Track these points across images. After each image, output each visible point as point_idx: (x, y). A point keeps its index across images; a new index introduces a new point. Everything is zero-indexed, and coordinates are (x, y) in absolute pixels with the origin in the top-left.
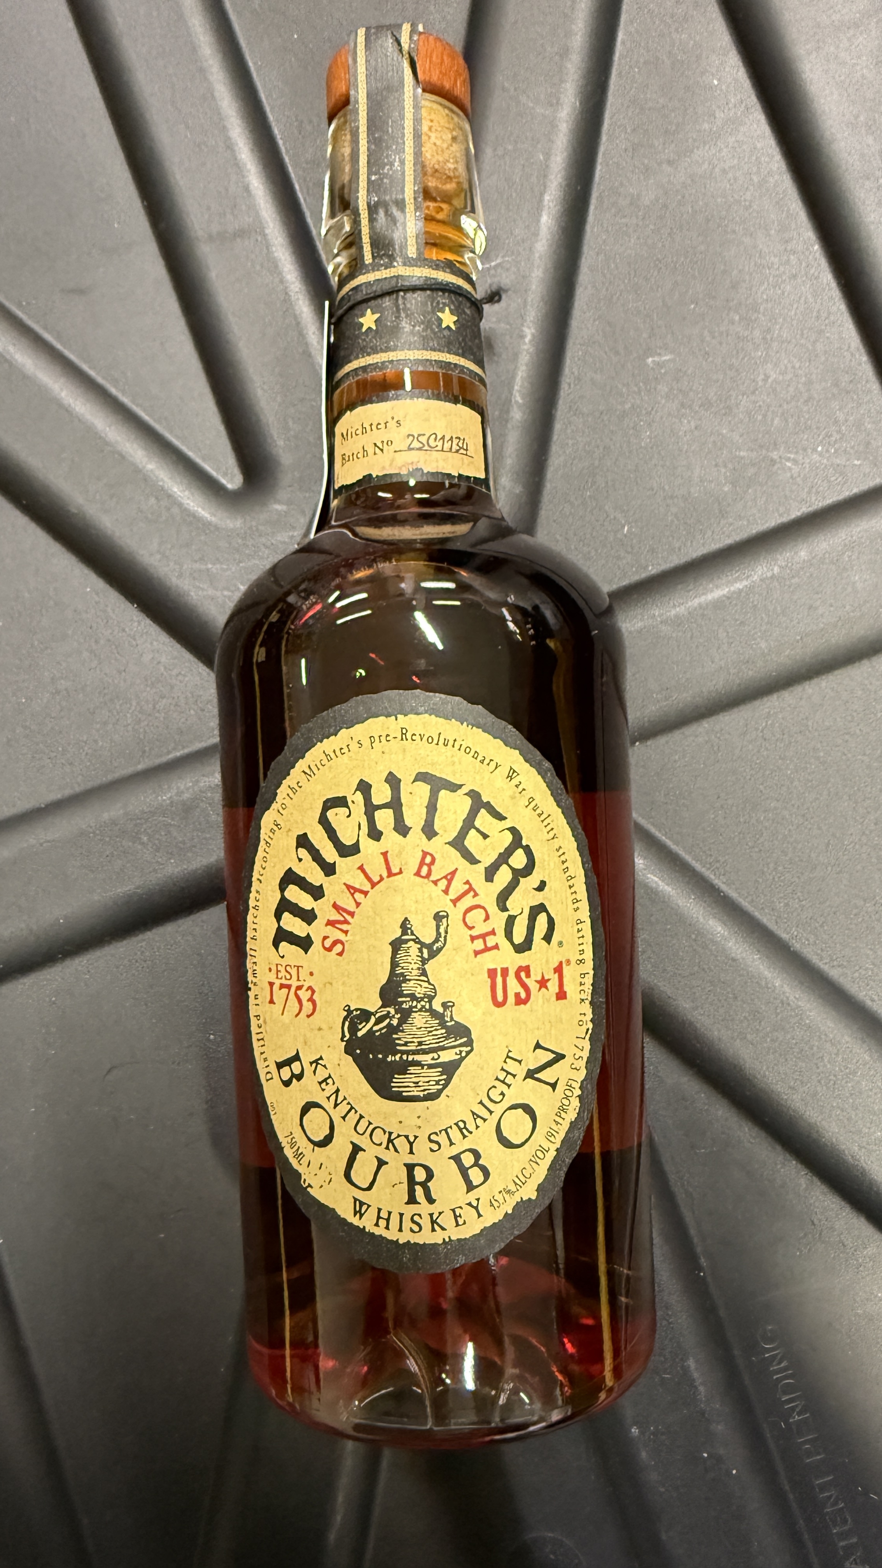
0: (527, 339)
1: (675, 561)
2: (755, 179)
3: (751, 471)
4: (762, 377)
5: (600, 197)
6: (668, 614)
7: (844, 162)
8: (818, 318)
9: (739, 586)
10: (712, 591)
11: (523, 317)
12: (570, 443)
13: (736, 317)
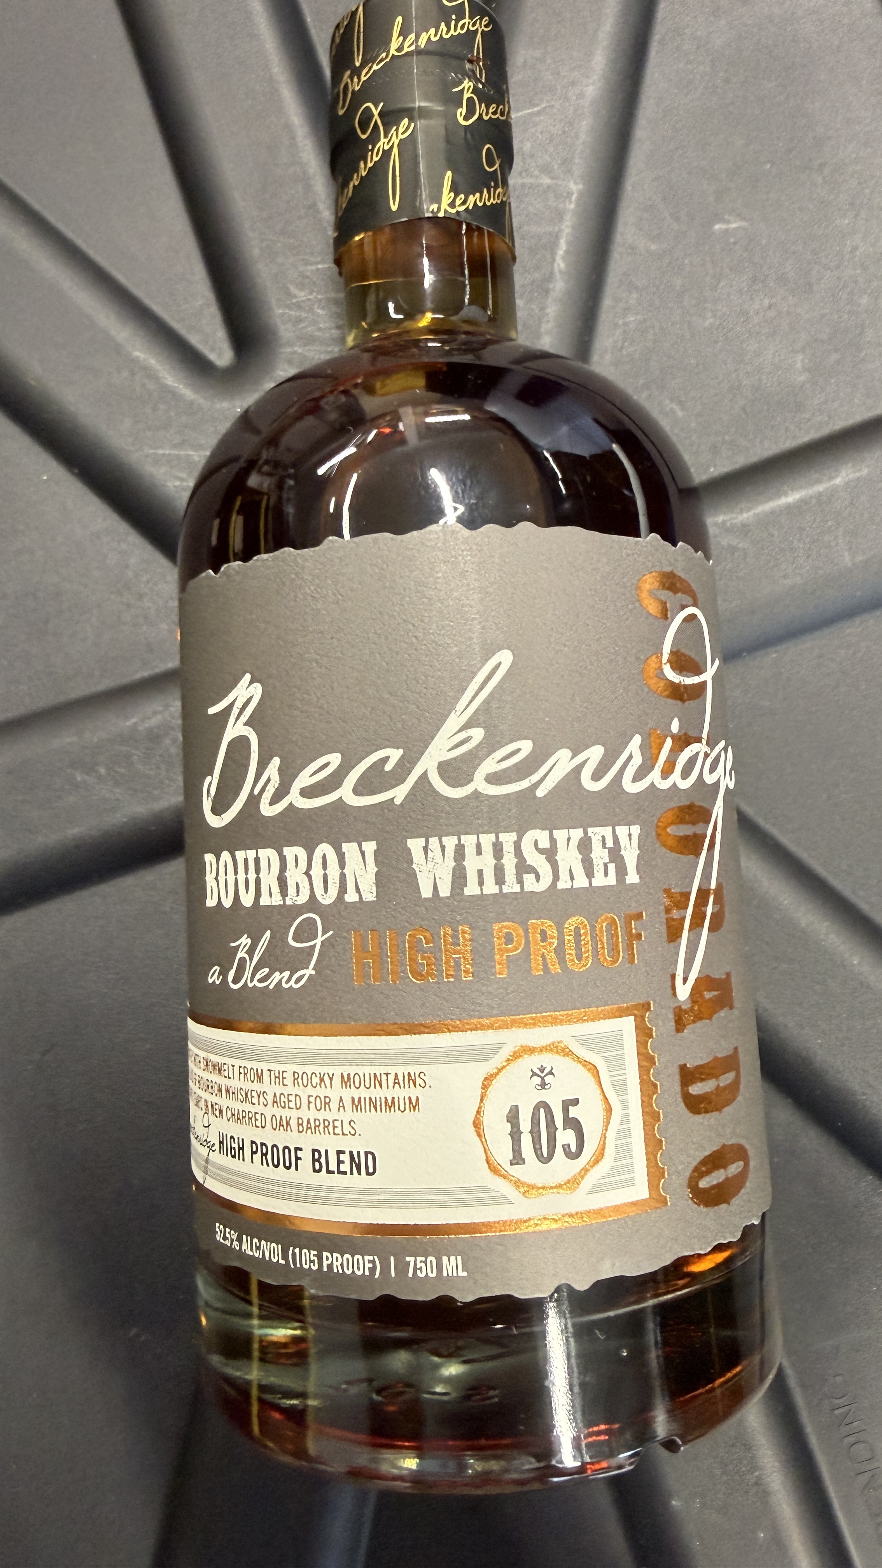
0: (573, 198)
1: (741, 461)
3: (834, 357)
4: (848, 250)
5: (663, 40)
9: (819, 488)
10: (787, 493)
11: (569, 171)
12: (621, 322)
13: (820, 180)
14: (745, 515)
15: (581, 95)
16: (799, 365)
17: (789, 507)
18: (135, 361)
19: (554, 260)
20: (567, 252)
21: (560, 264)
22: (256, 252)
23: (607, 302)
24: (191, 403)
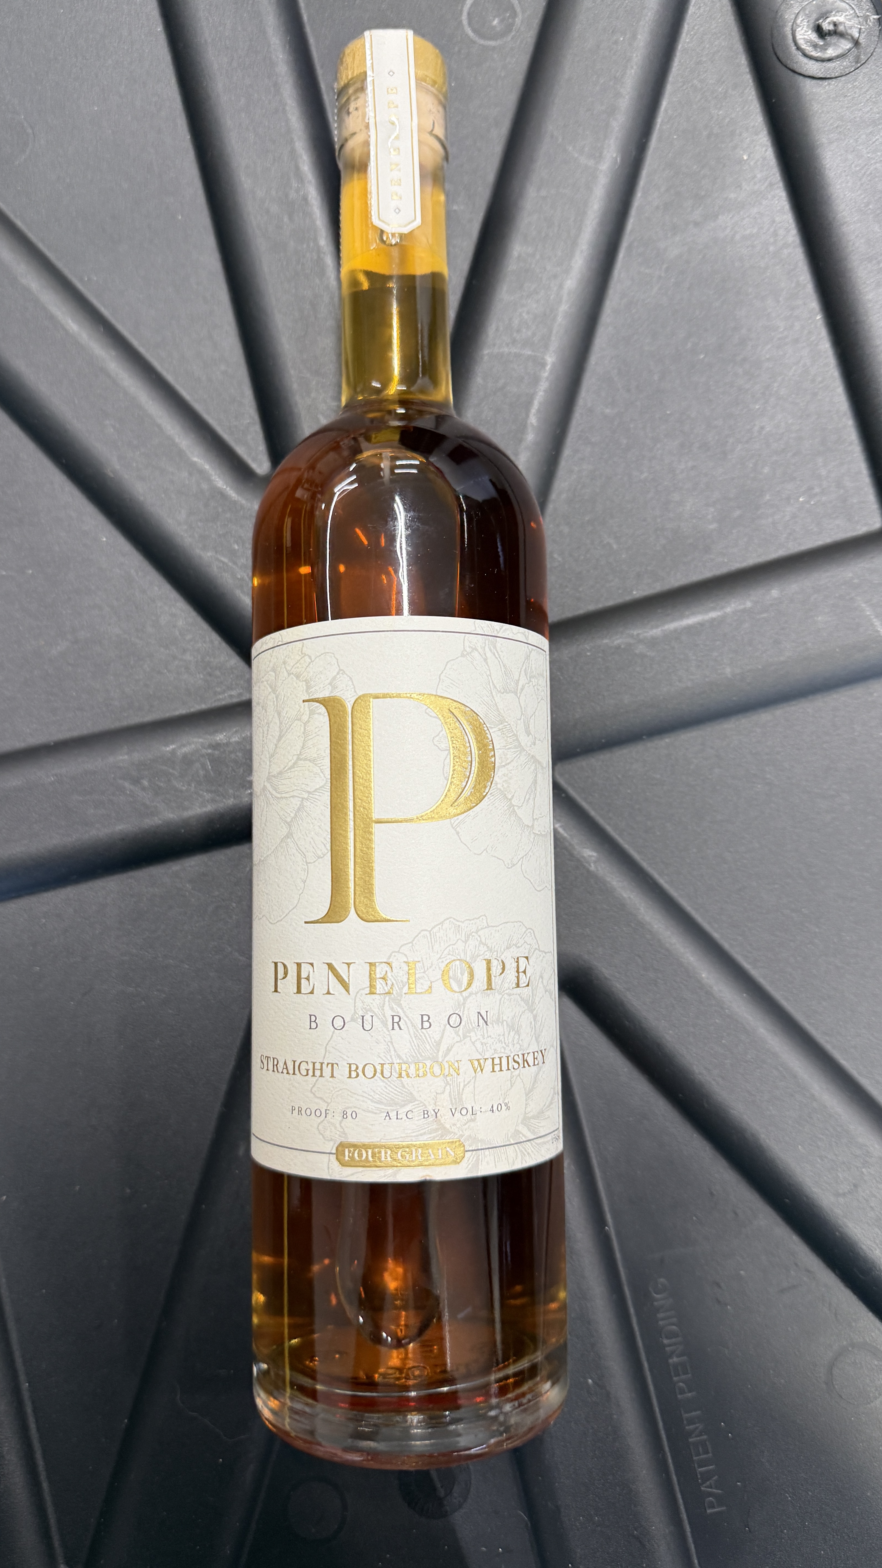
0: (548, 367)
1: (658, 588)
2: (771, 248)
3: (738, 513)
4: (756, 428)
5: (630, 248)
6: (645, 634)
7: (851, 243)
8: (813, 381)
9: (713, 615)
10: (688, 617)
11: (546, 347)
12: (576, 469)
13: (740, 371)
14: (655, 631)
15: (561, 287)
16: (710, 517)
17: (689, 629)
18: (193, 465)
19: (527, 416)
20: (538, 411)
21: (533, 420)
22: (295, 386)
23: (567, 452)
24: (235, 502)
